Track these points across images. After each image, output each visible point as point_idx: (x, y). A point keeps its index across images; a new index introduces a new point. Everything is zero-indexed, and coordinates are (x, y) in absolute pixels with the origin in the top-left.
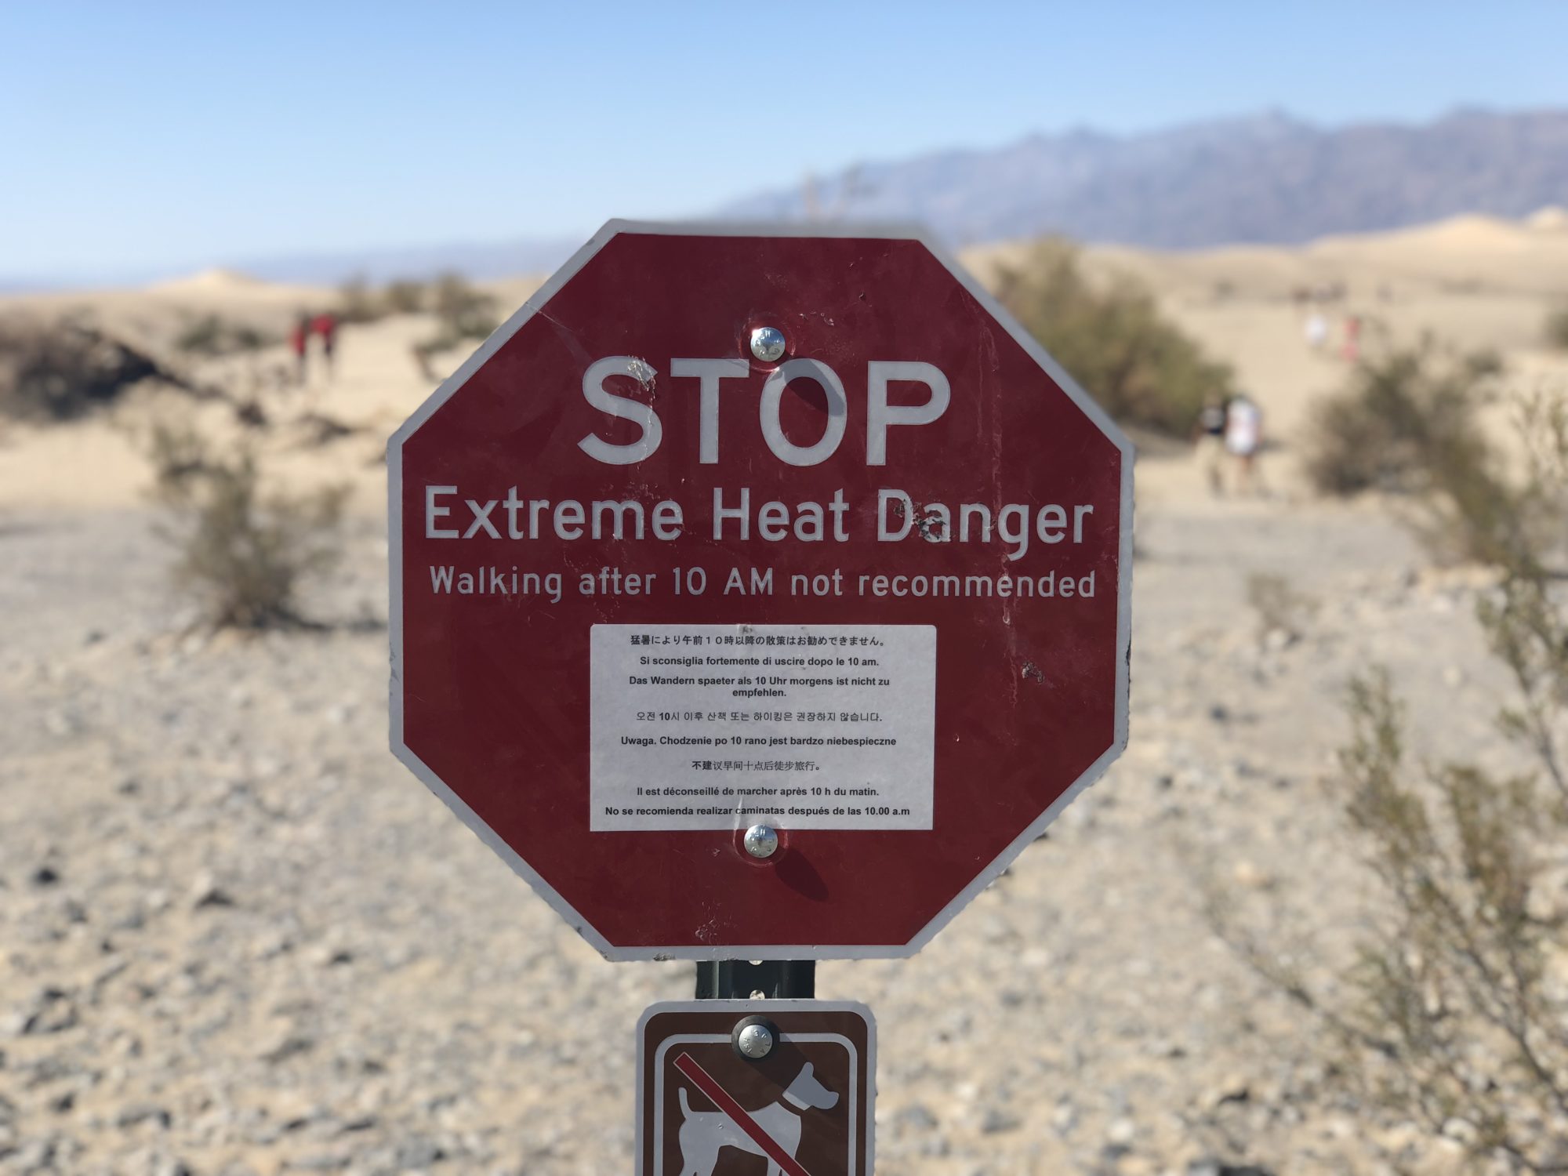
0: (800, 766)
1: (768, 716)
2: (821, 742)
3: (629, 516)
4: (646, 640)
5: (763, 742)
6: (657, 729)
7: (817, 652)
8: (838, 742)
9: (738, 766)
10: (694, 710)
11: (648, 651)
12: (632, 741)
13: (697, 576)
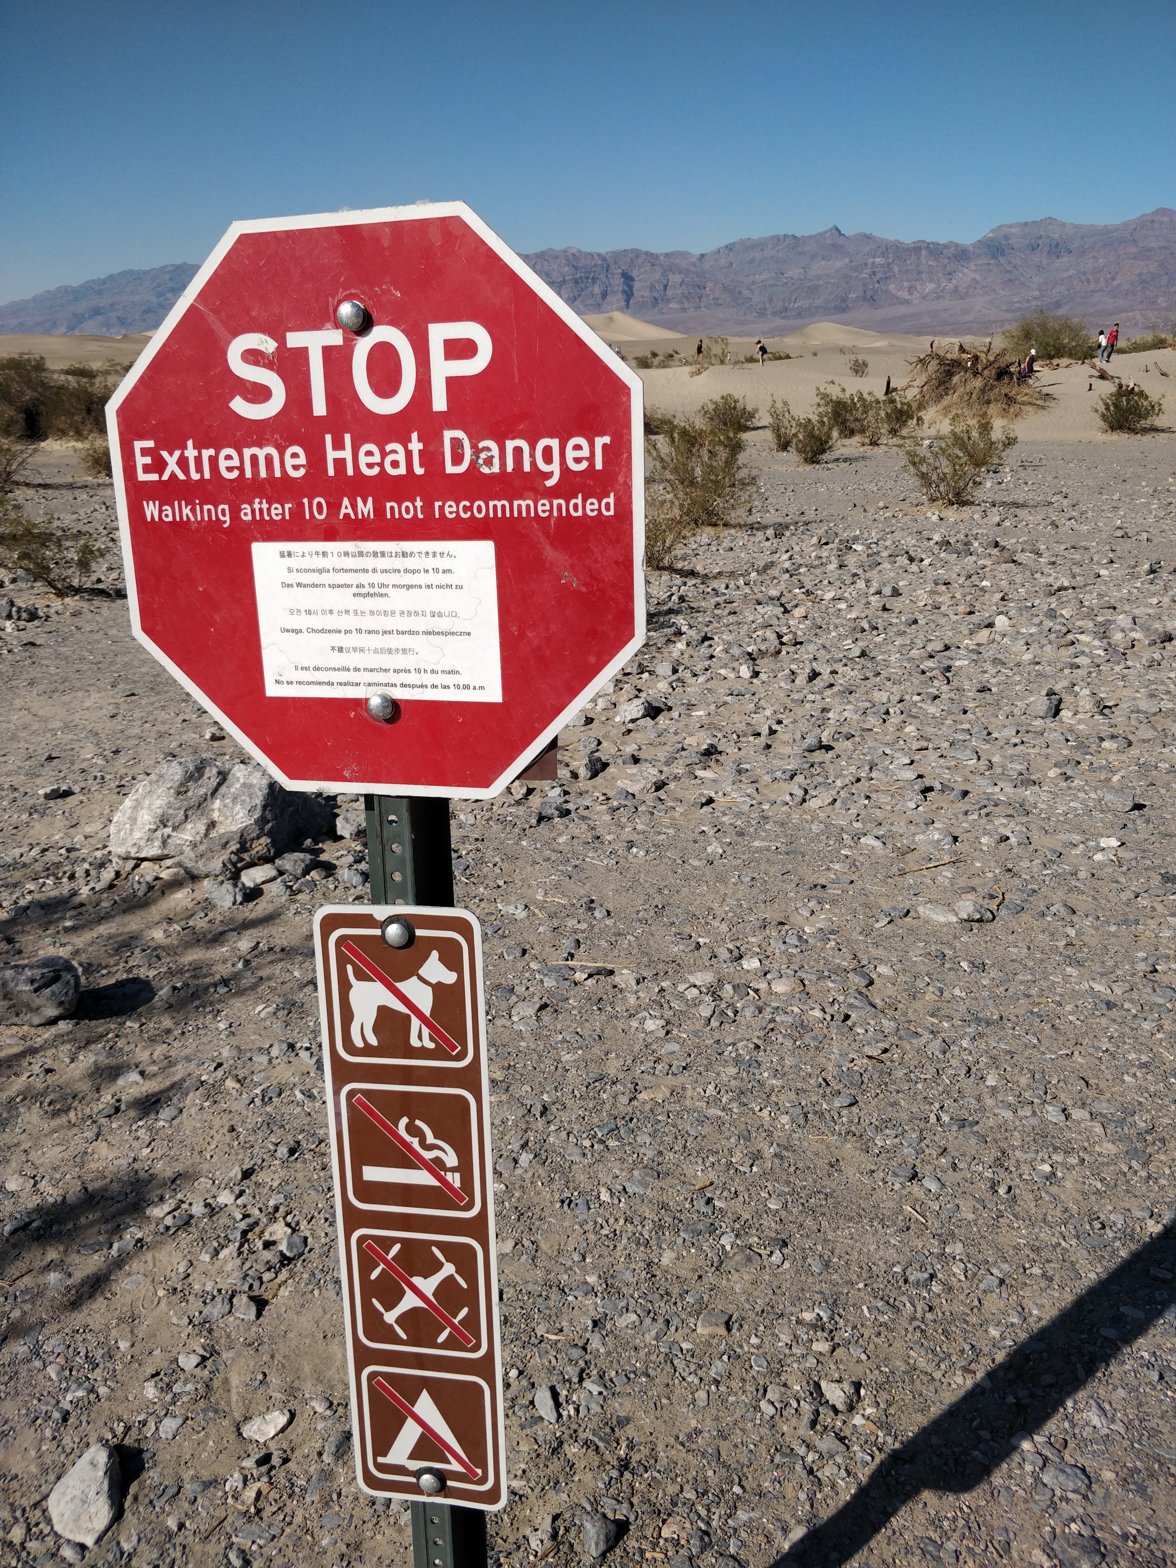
0: (404, 651)
1: (379, 613)
2: (417, 633)
3: (269, 459)
4: (290, 554)
5: (377, 632)
6: (302, 622)
7: (410, 563)
8: (429, 633)
9: (362, 650)
10: (328, 608)
11: (293, 562)
12: (288, 631)
13: (319, 505)
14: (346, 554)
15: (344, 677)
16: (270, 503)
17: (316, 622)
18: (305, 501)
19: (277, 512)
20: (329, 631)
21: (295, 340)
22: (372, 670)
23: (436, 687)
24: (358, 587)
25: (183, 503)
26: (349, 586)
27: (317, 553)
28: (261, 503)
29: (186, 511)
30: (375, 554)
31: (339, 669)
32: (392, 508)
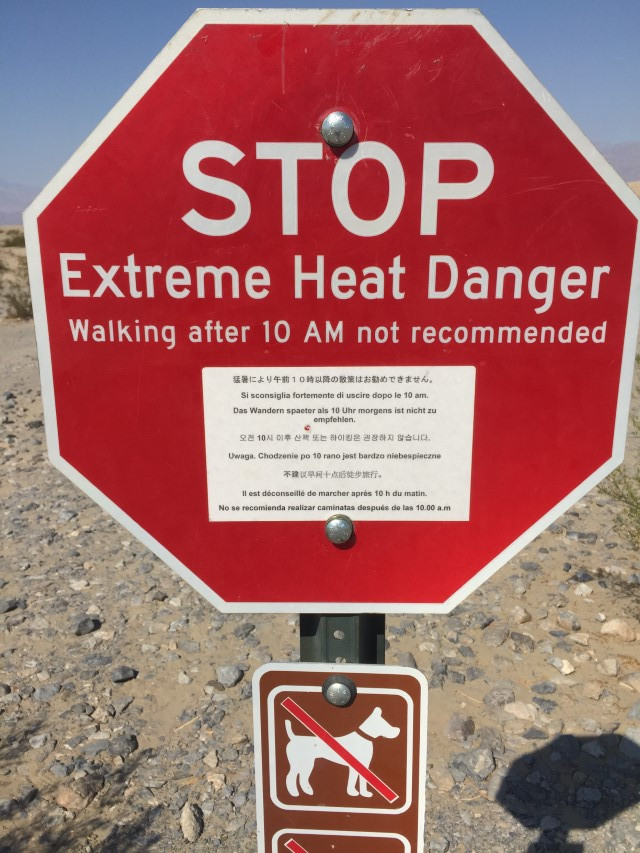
0: (366, 474)
1: (341, 438)
2: (382, 456)
3: (227, 278)
4: (245, 379)
5: (337, 456)
6: (254, 448)
8: (396, 457)
9: (319, 474)
10: (284, 434)
11: (248, 388)
12: (237, 457)
13: (282, 328)
14: (310, 379)
15: (296, 501)
16: (224, 325)
17: (270, 447)
18: (266, 324)
19: (231, 334)
20: (284, 457)
21: (265, 151)
22: (328, 494)
23: (398, 509)
24: (320, 411)
25: (120, 323)
26: (309, 411)
27: (277, 379)
28: (213, 325)
29: (123, 331)
30: (343, 379)
31: (292, 494)
32: (365, 333)
